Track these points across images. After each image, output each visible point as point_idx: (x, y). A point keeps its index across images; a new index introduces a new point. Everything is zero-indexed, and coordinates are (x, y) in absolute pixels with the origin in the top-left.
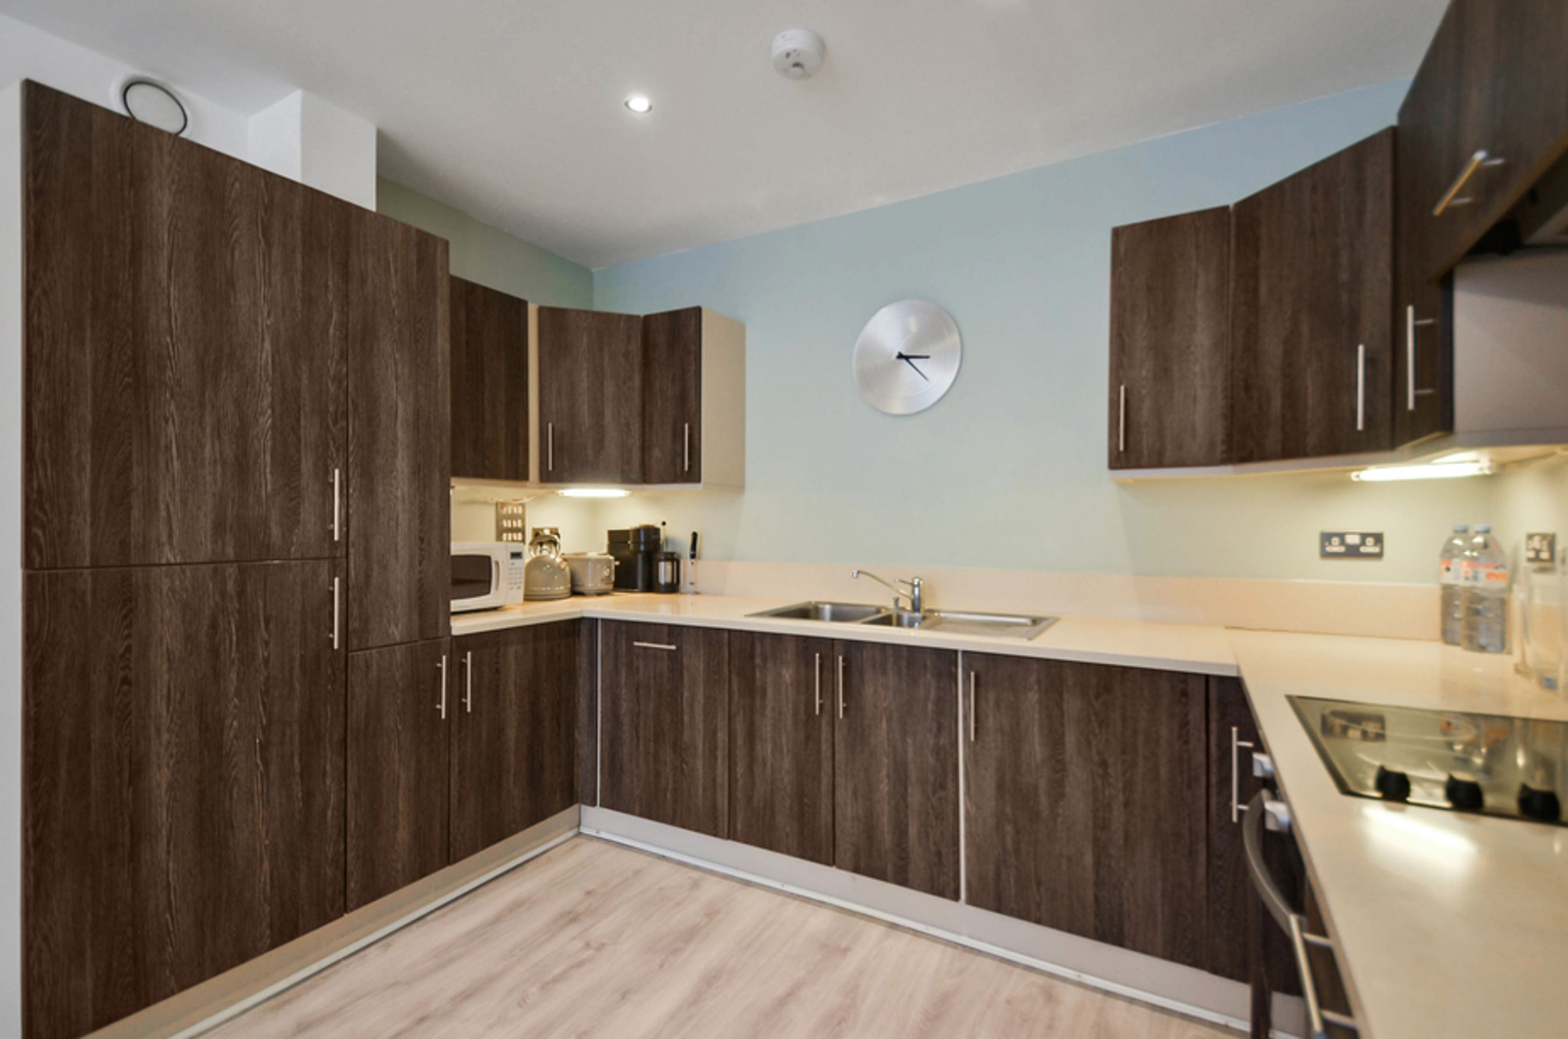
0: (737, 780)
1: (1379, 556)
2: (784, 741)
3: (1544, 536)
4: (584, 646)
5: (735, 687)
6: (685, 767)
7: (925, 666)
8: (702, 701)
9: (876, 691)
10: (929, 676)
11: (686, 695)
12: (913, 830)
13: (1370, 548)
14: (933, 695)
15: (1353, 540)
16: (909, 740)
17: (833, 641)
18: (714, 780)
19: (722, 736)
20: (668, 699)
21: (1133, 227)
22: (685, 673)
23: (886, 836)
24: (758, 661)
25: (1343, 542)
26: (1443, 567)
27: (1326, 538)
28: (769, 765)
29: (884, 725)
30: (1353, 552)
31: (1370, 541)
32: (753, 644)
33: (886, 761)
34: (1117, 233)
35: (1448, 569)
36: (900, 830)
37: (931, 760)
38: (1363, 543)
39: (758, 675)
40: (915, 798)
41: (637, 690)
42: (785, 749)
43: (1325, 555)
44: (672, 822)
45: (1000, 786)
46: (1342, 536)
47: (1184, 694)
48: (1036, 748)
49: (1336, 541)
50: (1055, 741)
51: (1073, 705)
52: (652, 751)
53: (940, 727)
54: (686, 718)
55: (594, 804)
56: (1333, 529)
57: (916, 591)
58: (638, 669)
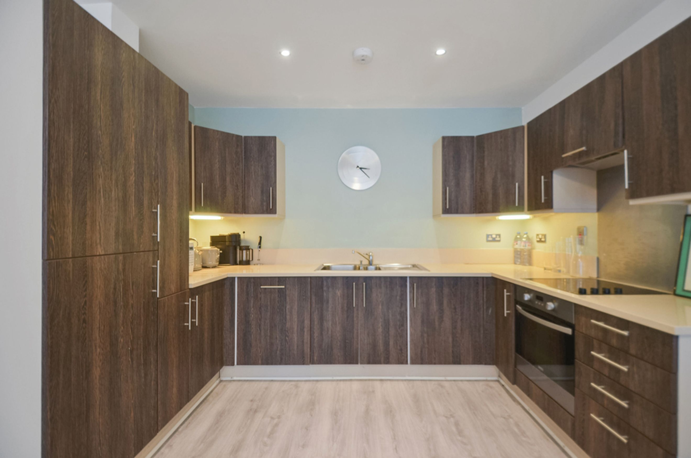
0: (314, 339)
1: (499, 241)
2: (337, 319)
3: (542, 235)
4: (227, 291)
5: (314, 301)
6: (287, 338)
7: (396, 284)
8: (297, 309)
9: (377, 295)
10: (398, 287)
11: (288, 307)
12: (391, 343)
13: (498, 239)
14: (399, 293)
15: (494, 236)
16: (390, 311)
17: (359, 277)
18: (303, 342)
19: (307, 323)
20: (278, 310)
21: (448, 137)
22: (288, 298)
23: (381, 347)
24: (325, 288)
25: (492, 237)
26: (515, 244)
27: (488, 236)
28: (330, 330)
29: (380, 307)
30: (494, 240)
31: (498, 236)
32: (322, 282)
33: (381, 320)
34: (444, 138)
35: (517, 244)
36: (386, 344)
37: (398, 317)
38: (496, 237)
39: (325, 294)
40: (392, 332)
41: (260, 308)
42: (338, 323)
43: (488, 241)
44: (281, 364)
45: (423, 322)
46: (491, 235)
47: (477, 283)
48: (434, 307)
49: (490, 236)
50: (440, 303)
51: (446, 291)
52: (269, 334)
53: (402, 304)
54: (288, 317)
55: (233, 364)
56: (489, 233)
57: (371, 257)
58: (260, 299)
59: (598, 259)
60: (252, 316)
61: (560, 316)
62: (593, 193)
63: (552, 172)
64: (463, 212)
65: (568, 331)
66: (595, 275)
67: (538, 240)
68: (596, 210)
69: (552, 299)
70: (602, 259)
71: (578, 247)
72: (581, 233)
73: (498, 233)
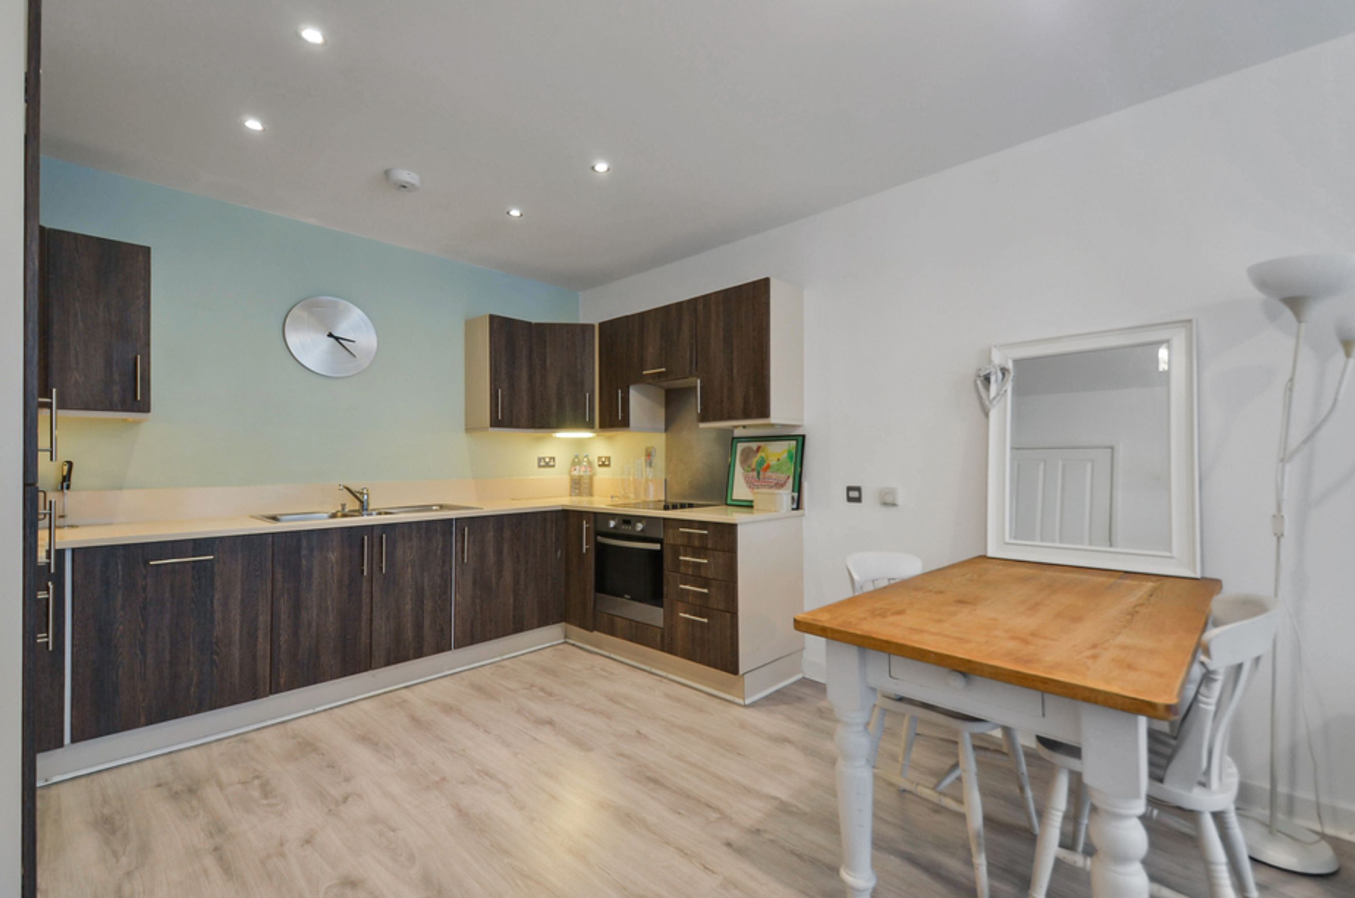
0: (280, 647)
1: (553, 466)
2: (329, 603)
3: (606, 458)
5: (279, 576)
6: (215, 657)
7: (436, 531)
8: (239, 597)
9: (404, 552)
10: (438, 536)
11: (218, 596)
12: (427, 623)
13: (552, 463)
14: (440, 546)
15: (547, 460)
16: (425, 575)
17: (372, 526)
18: (254, 657)
19: (264, 619)
20: (193, 606)
22: (217, 579)
23: (409, 632)
24: (304, 552)
25: (545, 461)
26: (573, 469)
27: (540, 459)
28: (314, 624)
29: (410, 570)
30: (547, 465)
31: (552, 460)
32: (299, 540)
33: (410, 591)
34: (492, 318)
35: (575, 470)
36: (419, 627)
37: (439, 581)
38: (550, 461)
39: (304, 562)
40: (428, 605)
41: (143, 608)
42: (330, 608)
43: (540, 466)
44: (199, 710)
45: (475, 582)
46: (544, 458)
47: (545, 519)
48: (491, 557)
49: (542, 460)
50: (499, 552)
51: (507, 534)
52: (168, 658)
53: (444, 562)
54: (218, 616)
55: (60, 744)
56: (542, 456)
57: (366, 497)
58: (144, 589)
59: (666, 481)
60: (121, 627)
61: (648, 535)
62: (661, 413)
63: (628, 387)
64: (518, 426)
65: (657, 547)
66: (663, 498)
67: (601, 463)
68: (664, 431)
69: (640, 518)
70: (668, 479)
71: (648, 469)
72: (649, 455)
73: (552, 455)
